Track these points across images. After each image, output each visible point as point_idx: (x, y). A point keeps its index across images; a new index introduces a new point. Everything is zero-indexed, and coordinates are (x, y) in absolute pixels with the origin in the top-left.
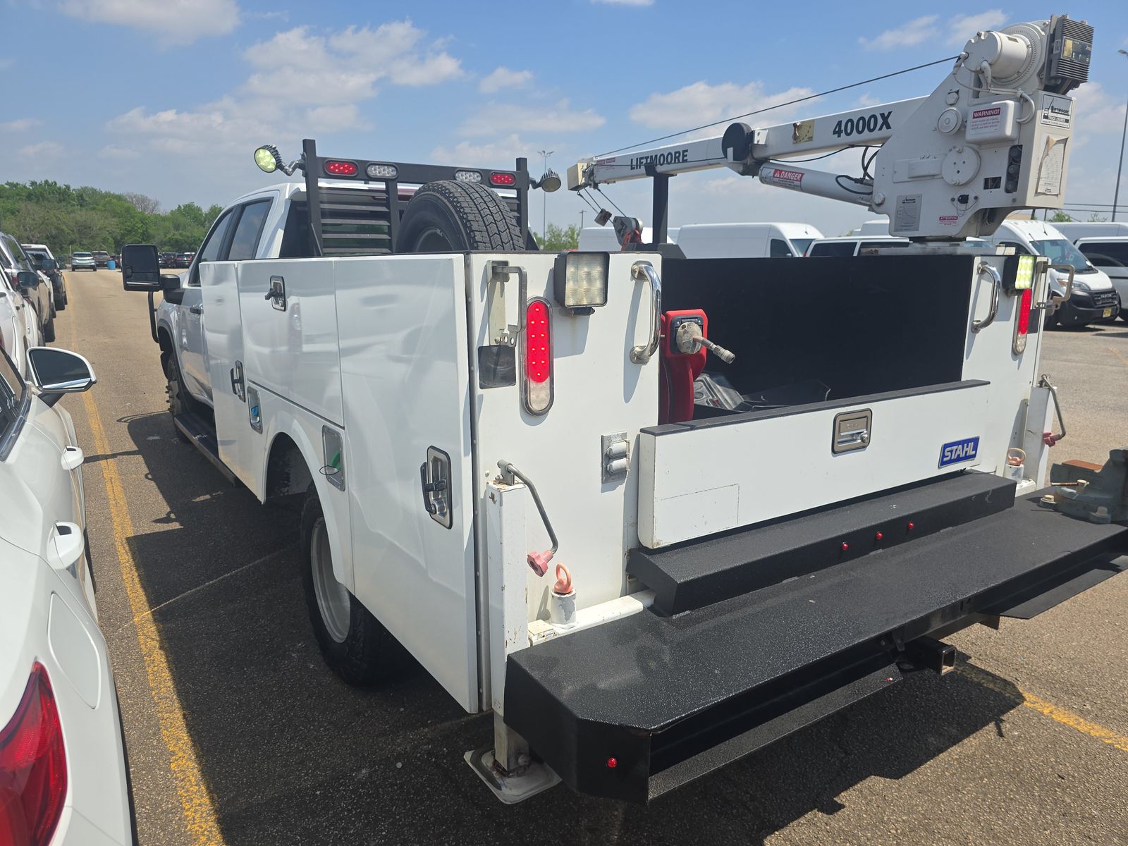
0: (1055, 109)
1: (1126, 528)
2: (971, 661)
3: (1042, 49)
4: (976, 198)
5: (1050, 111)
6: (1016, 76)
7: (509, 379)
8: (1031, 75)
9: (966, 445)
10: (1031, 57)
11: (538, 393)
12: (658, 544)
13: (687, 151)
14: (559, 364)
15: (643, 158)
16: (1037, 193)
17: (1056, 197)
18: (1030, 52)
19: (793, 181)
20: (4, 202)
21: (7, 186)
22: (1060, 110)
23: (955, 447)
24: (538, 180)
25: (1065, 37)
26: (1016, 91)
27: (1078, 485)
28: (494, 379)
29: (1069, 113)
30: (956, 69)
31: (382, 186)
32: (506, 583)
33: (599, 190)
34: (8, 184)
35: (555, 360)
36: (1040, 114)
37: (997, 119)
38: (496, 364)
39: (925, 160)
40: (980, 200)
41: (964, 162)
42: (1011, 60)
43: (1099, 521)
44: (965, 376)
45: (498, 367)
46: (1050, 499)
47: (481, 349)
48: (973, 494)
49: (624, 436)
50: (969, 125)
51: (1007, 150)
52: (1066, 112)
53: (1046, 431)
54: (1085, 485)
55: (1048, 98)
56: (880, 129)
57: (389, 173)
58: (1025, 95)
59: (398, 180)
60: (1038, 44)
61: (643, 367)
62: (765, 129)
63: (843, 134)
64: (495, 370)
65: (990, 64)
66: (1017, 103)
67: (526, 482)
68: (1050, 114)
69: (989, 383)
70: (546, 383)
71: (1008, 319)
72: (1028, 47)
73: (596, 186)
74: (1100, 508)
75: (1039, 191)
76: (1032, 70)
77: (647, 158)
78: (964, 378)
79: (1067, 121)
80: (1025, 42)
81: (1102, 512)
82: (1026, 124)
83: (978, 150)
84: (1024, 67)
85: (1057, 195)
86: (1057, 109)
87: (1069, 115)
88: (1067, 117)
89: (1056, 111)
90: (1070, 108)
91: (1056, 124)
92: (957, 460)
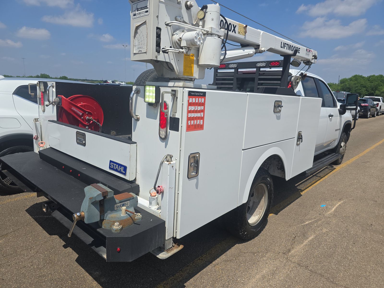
5: (136, 11)
11: (43, 108)
16: (134, 54)
22: (141, 8)
23: (115, 164)
29: (148, 7)
31: (233, 71)
36: (131, 15)
52: (146, 7)
55: (135, 5)
57: (235, 66)
68: (137, 12)
71: (156, 118)
79: (147, 12)
85: (146, 53)
86: (140, 8)
87: (148, 8)
88: (146, 10)
89: (139, 10)
90: (148, 4)
91: (140, 16)
92: (116, 170)
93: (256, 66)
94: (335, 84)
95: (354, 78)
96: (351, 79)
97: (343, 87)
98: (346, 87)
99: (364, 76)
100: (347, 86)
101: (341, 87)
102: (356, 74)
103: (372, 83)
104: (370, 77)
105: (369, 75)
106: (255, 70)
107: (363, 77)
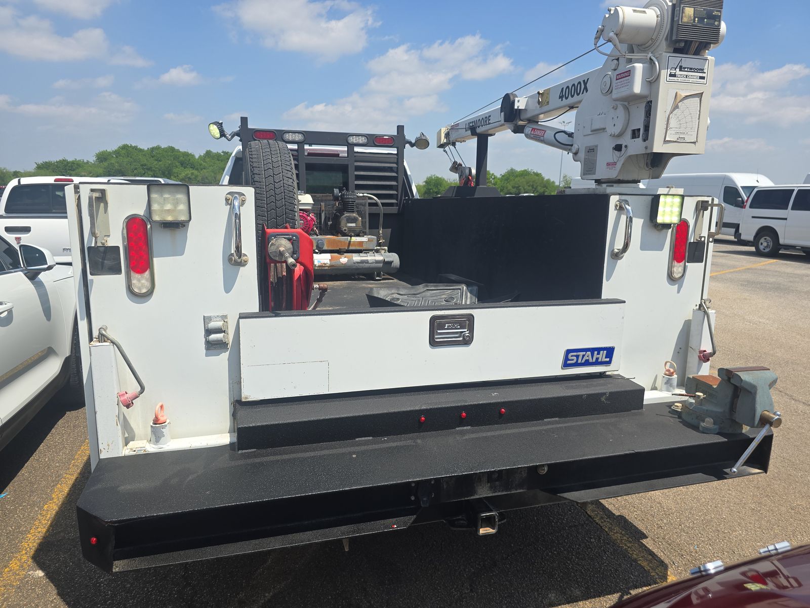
0: (685, 68)
1: (726, 440)
2: (644, 541)
3: (668, 17)
4: (626, 146)
5: (678, 70)
6: (650, 42)
7: (117, 271)
8: (661, 41)
9: (596, 352)
10: (660, 25)
11: (140, 282)
12: (246, 398)
13: (490, 116)
14: (158, 262)
15: (470, 123)
16: (666, 142)
17: (693, 145)
18: (659, 21)
19: (538, 136)
20: (219, 163)
21: (222, 154)
22: (691, 69)
23: (582, 354)
24: (413, 141)
25: (682, 5)
26: (646, 54)
27: (695, 396)
28: (102, 269)
29: (705, 71)
30: (596, 40)
31: (295, 147)
32: (97, 409)
33: (455, 148)
34: (223, 152)
35: (155, 259)
36: (664, 74)
37: (628, 80)
38: (104, 259)
39: (600, 116)
40: (629, 148)
41: (618, 117)
42: (638, 29)
43: (705, 431)
44: (605, 295)
45: (105, 261)
46: (678, 406)
47: (89, 248)
48: (584, 393)
49: (224, 318)
50: (614, 85)
51: (644, 105)
52: (702, 70)
53: (702, 349)
54: (702, 397)
55: (675, 59)
56: (583, 93)
57: (298, 137)
58: (653, 58)
59: (305, 142)
60: (665, 13)
61: (241, 268)
62: (526, 98)
63: (564, 98)
64: (103, 263)
65: (617, 35)
66: (646, 65)
67: (113, 343)
68: (678, 72)
69: (624, 302)
70: (147, 274)
71: (660, 248)
72: (657, 16)
73: (454, 144)
74: (707, 419)
75: (667, 139)
76: (661, 37)
77: (472, 122)
78: (603, 297)
79: (703, 78)
80: (656, 12)
81: (708, 423)
82: (652, 82)
83: (627, 106)
84: (656, 33)
85: (694, 143)
86: (688, 68)
87: (705, 73)
88: (701, 75)
89: (686, 70)
90: (706, 67)
91: (687, 80)
92: (587, 363)
93: (347, 142)
94: (88, 162)
95: (123, 152)
96: (117, 153)
97: (109, 169)
98: (114, 169)
99: (141, 148)
100: (116, 167)
101: (105, 168)
102: (126, 143)
103: (160, 161)
104: (153, 149)
105: (151, 146)
106: (345, 148)
107: (141, 150)
